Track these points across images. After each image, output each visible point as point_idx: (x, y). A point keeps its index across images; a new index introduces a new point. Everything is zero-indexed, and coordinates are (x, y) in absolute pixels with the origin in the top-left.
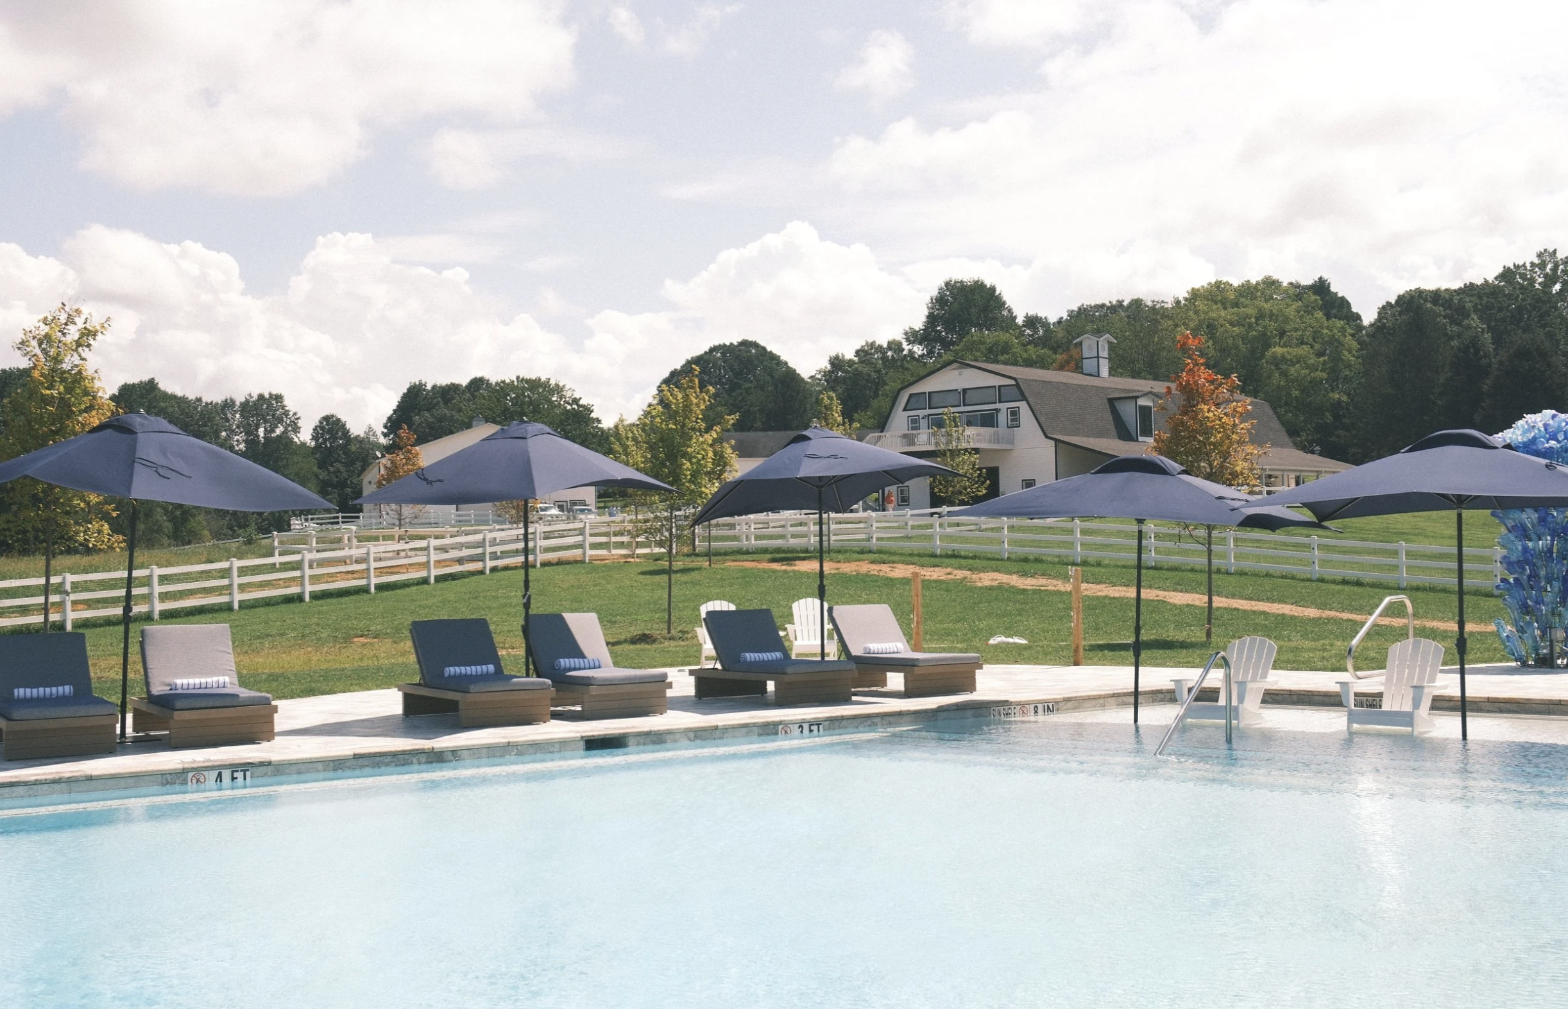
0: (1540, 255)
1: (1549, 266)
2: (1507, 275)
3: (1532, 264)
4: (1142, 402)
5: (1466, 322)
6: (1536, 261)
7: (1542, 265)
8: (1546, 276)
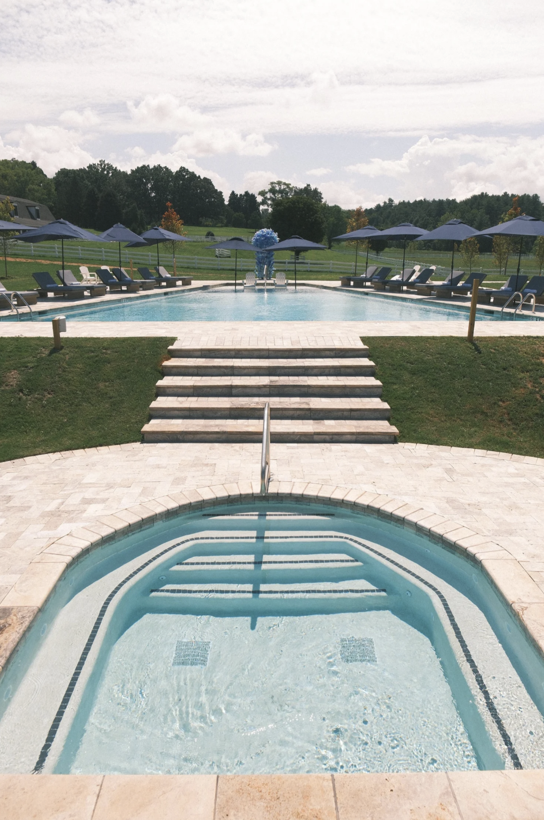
0: (100, 161)
1: (103, 165)
2: (90, 167)
3: (98, 164)
4: (36, 208)
5: (84, 182)
6: (99, 163)
7: (101, 165)
8: (102, 168)
